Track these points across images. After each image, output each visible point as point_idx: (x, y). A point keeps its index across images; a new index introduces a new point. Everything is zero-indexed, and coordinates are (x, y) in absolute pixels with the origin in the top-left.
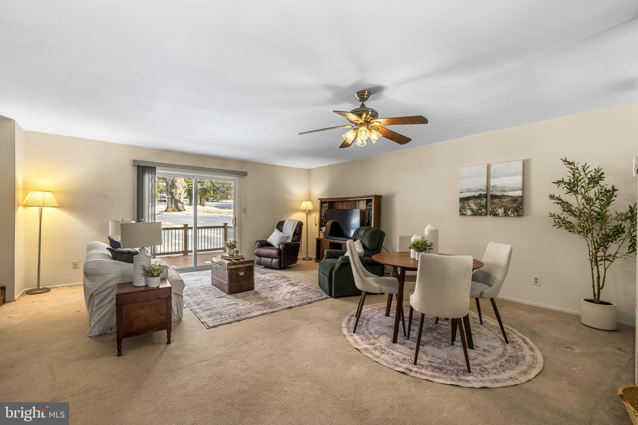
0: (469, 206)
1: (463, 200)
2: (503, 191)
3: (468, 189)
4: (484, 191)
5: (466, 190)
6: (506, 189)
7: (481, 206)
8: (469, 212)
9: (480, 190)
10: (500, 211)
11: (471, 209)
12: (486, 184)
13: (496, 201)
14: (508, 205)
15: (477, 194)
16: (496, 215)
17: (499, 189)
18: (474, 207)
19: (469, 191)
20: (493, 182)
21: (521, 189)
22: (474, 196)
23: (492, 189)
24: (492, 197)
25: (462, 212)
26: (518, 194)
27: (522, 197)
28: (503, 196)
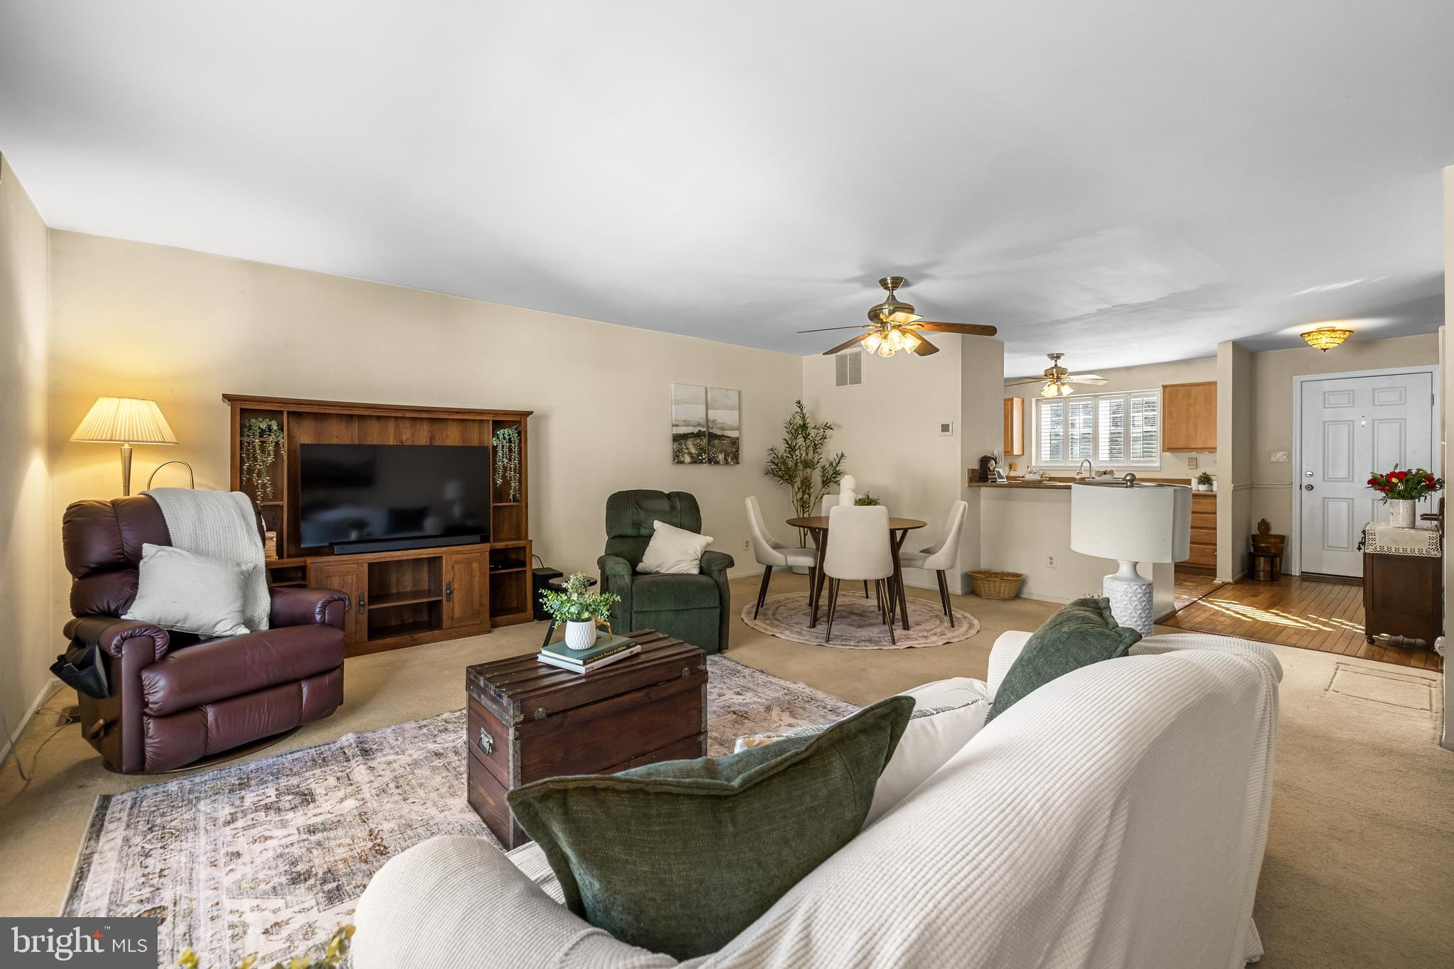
0: (687, 449)
1: (678, 438)
2: (723, 429)
3: (684, 421)
4: (703, 427)
5: (683, 423)
6: (726, 427)
7: (702, 450)
8: (688, 459)
9: (699, 425)
10: (721, 457)
11: (690, 453)
12: (705, 416)
13: (716, 442)
14: (728, 449)
15: (696, 430)
16: (717, 463)
17: (719, 426)
18: (693, 451)
19: (687, 424)
20: (713, 415)
21: (738, 429)
22: (692, 433)
23: (710, 425)
24: (712, 436)
25: (677, 459)
26: (734, 434)
27: (738, 438)
28: (723, 436)
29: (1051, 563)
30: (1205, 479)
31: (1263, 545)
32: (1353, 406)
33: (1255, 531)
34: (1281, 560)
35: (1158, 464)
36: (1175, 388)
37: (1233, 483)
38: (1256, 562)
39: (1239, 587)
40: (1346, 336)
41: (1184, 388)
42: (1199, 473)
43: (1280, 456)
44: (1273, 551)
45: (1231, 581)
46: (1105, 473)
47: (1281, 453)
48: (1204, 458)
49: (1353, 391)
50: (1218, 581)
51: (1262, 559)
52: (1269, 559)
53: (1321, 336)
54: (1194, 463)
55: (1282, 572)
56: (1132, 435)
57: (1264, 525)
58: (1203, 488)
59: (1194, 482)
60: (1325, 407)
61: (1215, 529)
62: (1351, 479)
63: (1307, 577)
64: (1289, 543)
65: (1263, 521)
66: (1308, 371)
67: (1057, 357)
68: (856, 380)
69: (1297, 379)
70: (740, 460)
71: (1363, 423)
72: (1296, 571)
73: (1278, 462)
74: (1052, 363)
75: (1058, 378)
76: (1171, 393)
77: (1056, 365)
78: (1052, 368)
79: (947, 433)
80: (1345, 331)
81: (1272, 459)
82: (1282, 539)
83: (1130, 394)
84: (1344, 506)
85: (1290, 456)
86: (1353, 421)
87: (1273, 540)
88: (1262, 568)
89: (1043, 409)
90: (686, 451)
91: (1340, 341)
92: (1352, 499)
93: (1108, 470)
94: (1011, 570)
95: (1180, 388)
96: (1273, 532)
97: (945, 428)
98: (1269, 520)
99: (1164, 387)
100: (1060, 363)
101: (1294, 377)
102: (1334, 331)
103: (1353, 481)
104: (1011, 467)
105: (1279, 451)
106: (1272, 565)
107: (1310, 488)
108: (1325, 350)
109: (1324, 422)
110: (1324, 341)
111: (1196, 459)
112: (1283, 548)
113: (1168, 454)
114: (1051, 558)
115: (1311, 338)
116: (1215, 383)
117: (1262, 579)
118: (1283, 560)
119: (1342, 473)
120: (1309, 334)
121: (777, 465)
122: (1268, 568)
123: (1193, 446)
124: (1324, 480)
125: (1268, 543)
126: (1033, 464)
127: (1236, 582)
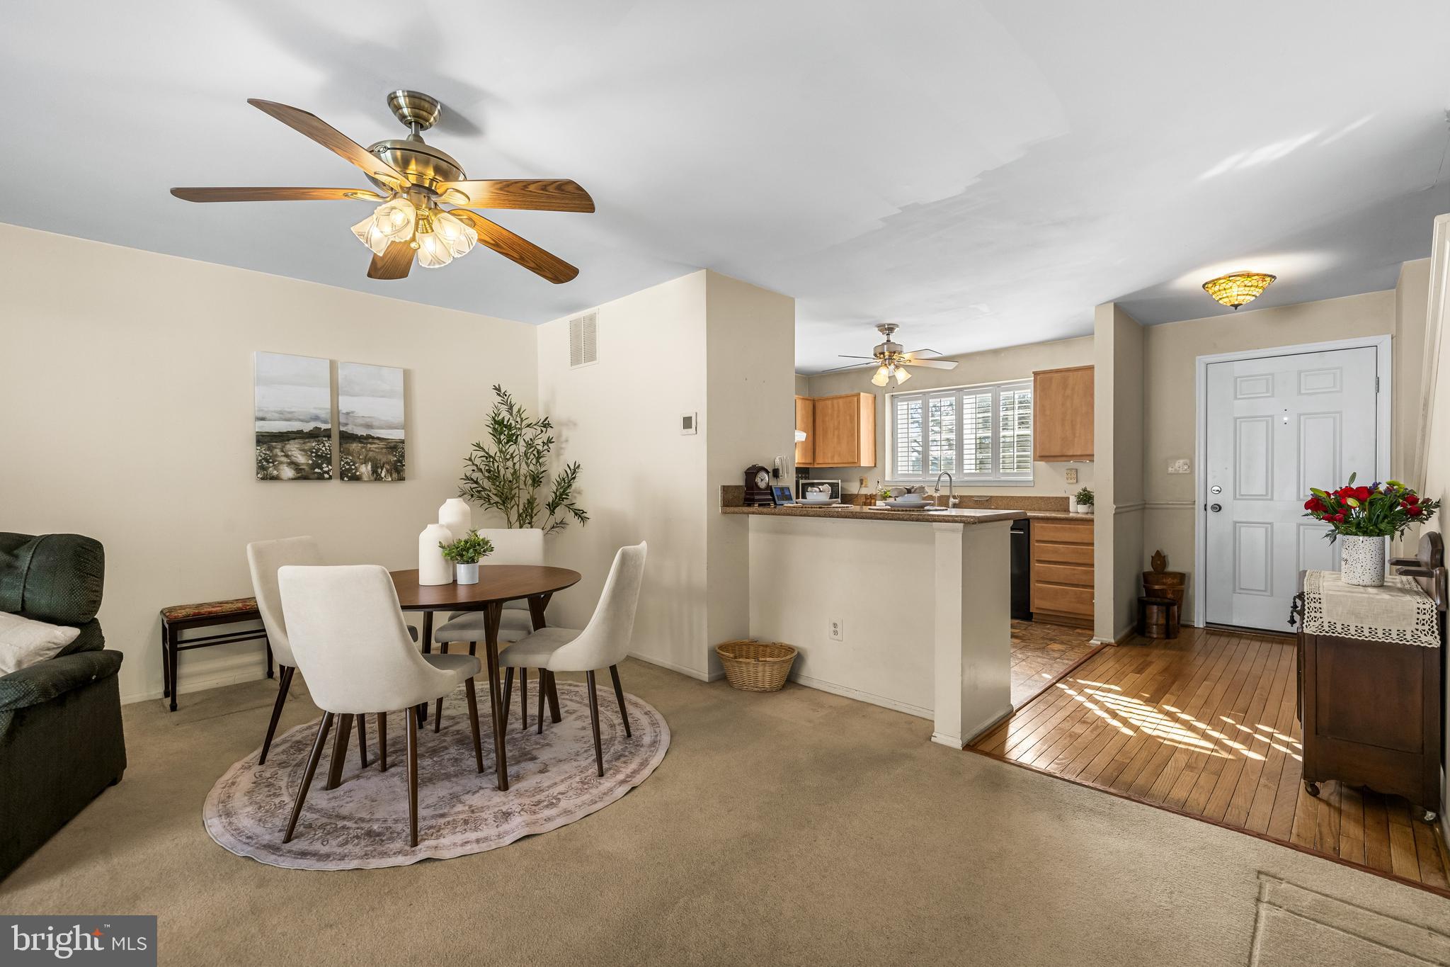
0: (287, 456)
1: (264, 439)
2: (369, 426)
3: (281, 413)
4: (325, 423)
5: (277, 415)
6: (375, 424)
7: (321, 459)
8: (287, 472)
9: (316, 419)
10: (365, 470)
11: (294, 465)
12: (328, 407)
13: (355, 446)
14: (379, 457)
15: (308, 427)
16: (356, 478)
17: (360, 421)
18: (301, 459)
19: (287, 417)
20: (345, 404)
21: (406, 425)
22: (300, 432)
23: (342, 420)
24: (346, 437)
25: (265, 471)
26: (397, 435)
27: (403, 442)
28: (369, 437)
29: (836, 633)
30: (1086, 498)
31: (1157, 587)
32: (1273, 396)
33: (1148, 568)
34: (1179, 608)
35: (1031, 478)
36: (1047, 375)
37: (1115, 503)
38: (1148, 612)
39: (1124, 650)
40: (1265, 284)
41: (1059, 374)
42: (1078, 489)
43: (1179, 465)
44: (1170, 596)
45: (1112, 641)
46: (909, 491)
47: (1181, 461)
48: (1083, 467)
49: (1272, 375)
50: (1095, 642)
51: (1155, 608)
52: (1164, 608)
53: (1231, 284)
54: (1075, 475)
55: (1182, 622)
56: (1002, 440)
57: (1160, 559)
58: (1082, 509)
59: (1073, 500)
60: (1236, 398)
61: (1092, 565)
62: (1269, 497)
63: (1214, 630)
64: (1191, 583)
65: (1158, 553)
66: (1215, 349)
67: (889, 329)
68: (591, 356)
69: (1201, 360)
70: (406, 474)
71: (1286, 419)
72: (1199, 622)
73: (1177, 474)
74: (884, 339)
75: (890, 358)
76: (1043, 380)
77: (888, 341)
78: (883, 344)
79: (689, 430)
80: (1264, 276)
81: (1170, 469)
82: (1182, 578)
83: (999, 386)
84: (1260, 533)
85: (1191, 466)
86: (1272, 416)
87: (1169, 581)
88: (1154, 620)
89: (899, 408)
90: (284, 459)
91: (1257, 292)
92: (1271, 524)
93: (917, 485)
94: (786, 640)
95: (1055, 375)
96: (1171, 568)
97: (687, 422)
98: (1166, 552)
99: (1036, 374)
100: (893, 338)
101: (1198, 358)
102: (1249, 275)
103: (1272, 499)
104: (861, 481)
105: (1178, 458)
106: (1168, 616)
107: (1217, 508)
108: (1236, 306)
109: (1236, 419)
110: (1236, 293)
111: (1077, 470)
112: (1182, 591)
113: (1042, 464)
114: (835, 625)
115: (1217, 288)
116: (1091, 368)
117: (1155, 636)
118: (1184, 607)
119: (1259, 488)
120: (1214, 282)
121: (476, 482)
122: (1162, 621)
123: (1071, 453)
124: (1235, 498)
125: (1164, 584)
126: (888, 478)
127: (1120, 643)
